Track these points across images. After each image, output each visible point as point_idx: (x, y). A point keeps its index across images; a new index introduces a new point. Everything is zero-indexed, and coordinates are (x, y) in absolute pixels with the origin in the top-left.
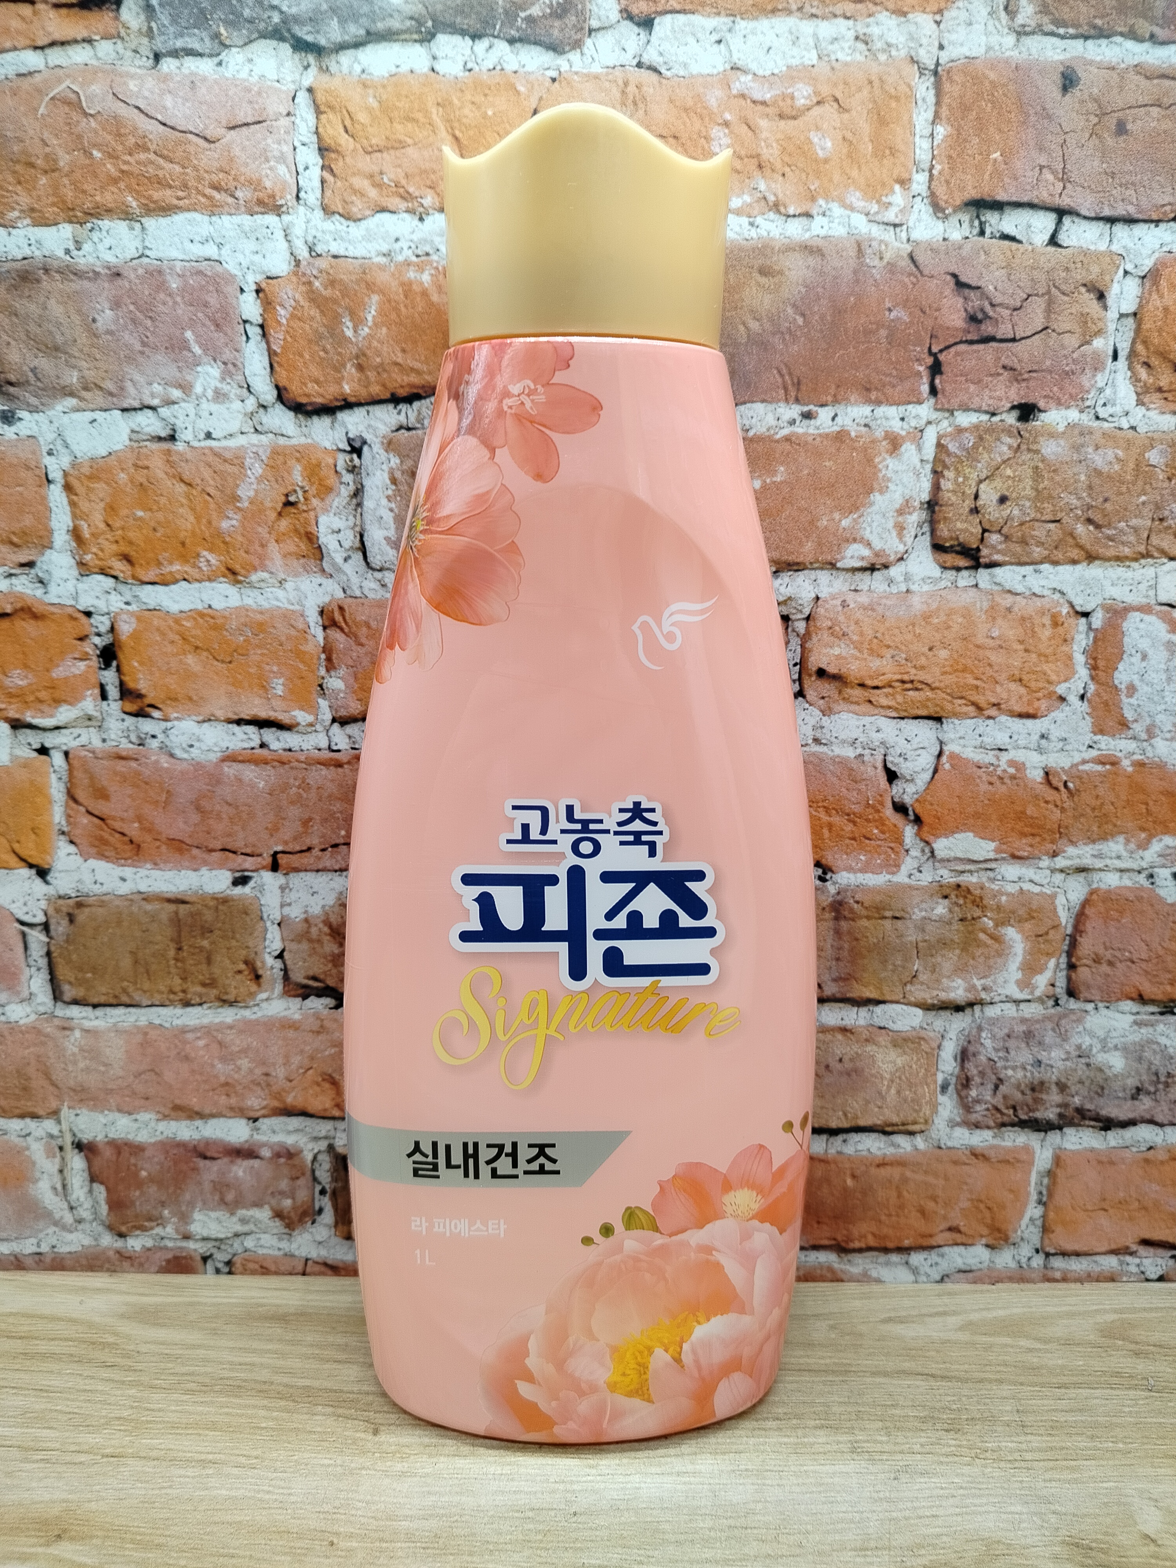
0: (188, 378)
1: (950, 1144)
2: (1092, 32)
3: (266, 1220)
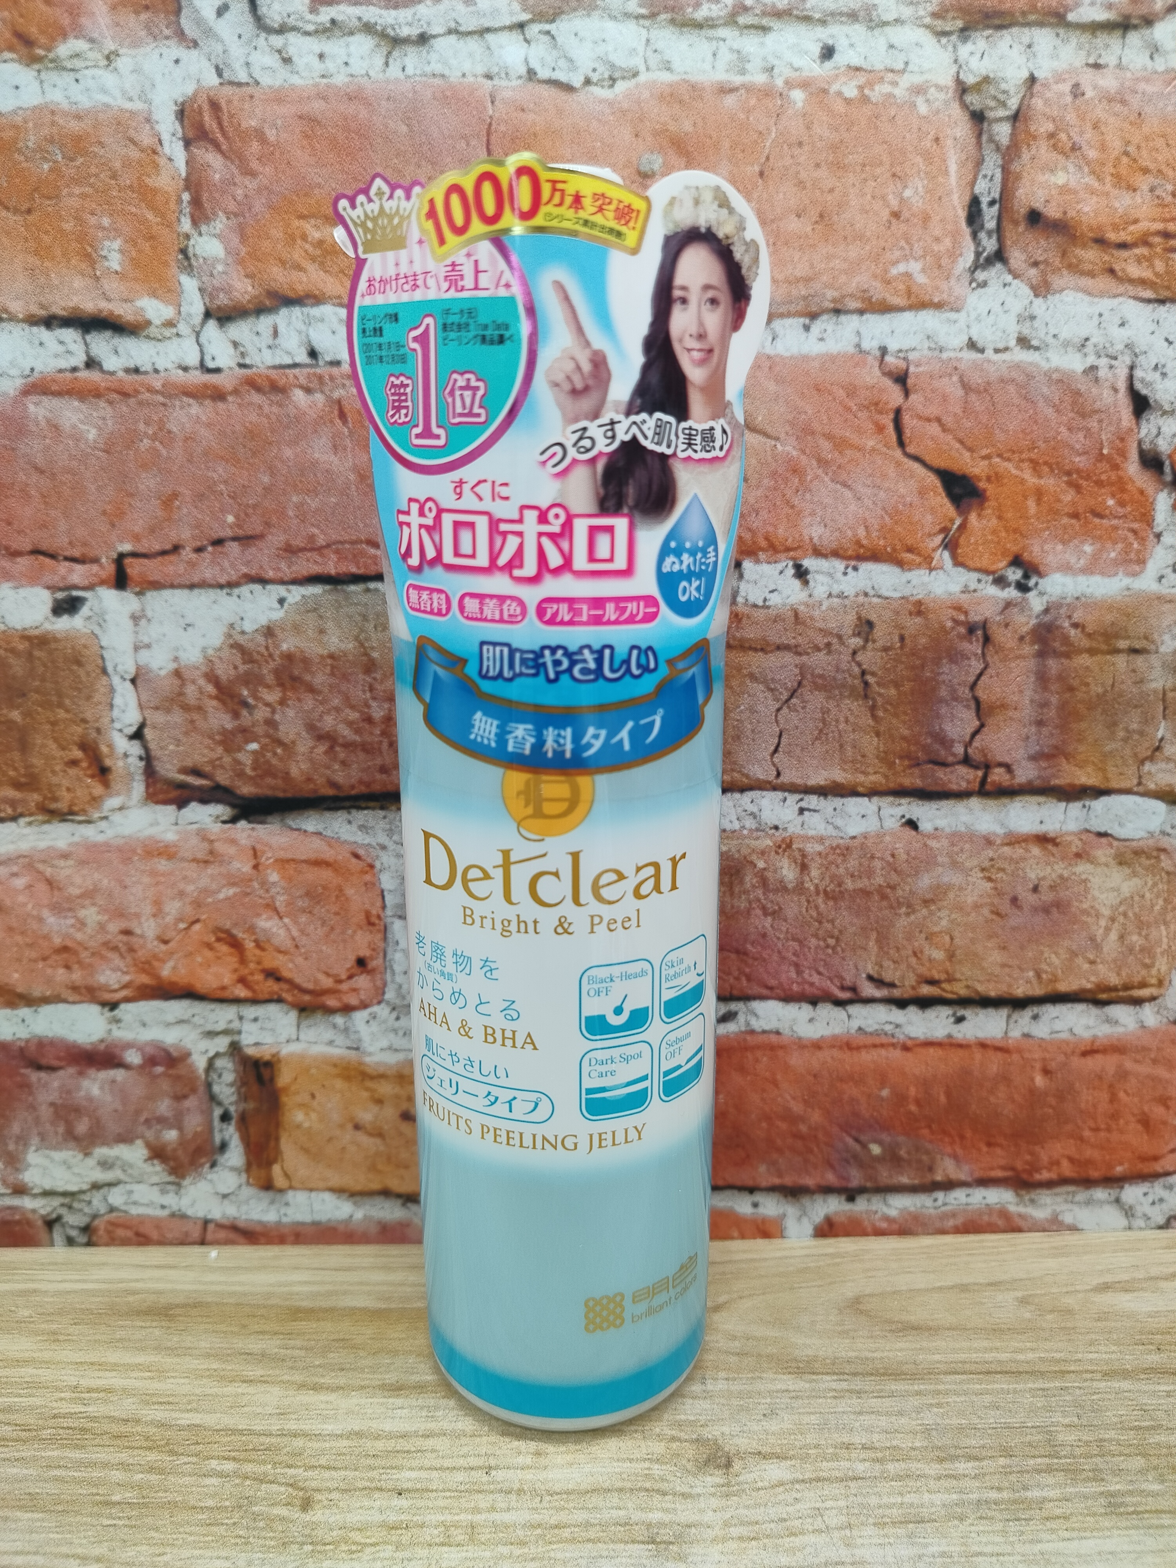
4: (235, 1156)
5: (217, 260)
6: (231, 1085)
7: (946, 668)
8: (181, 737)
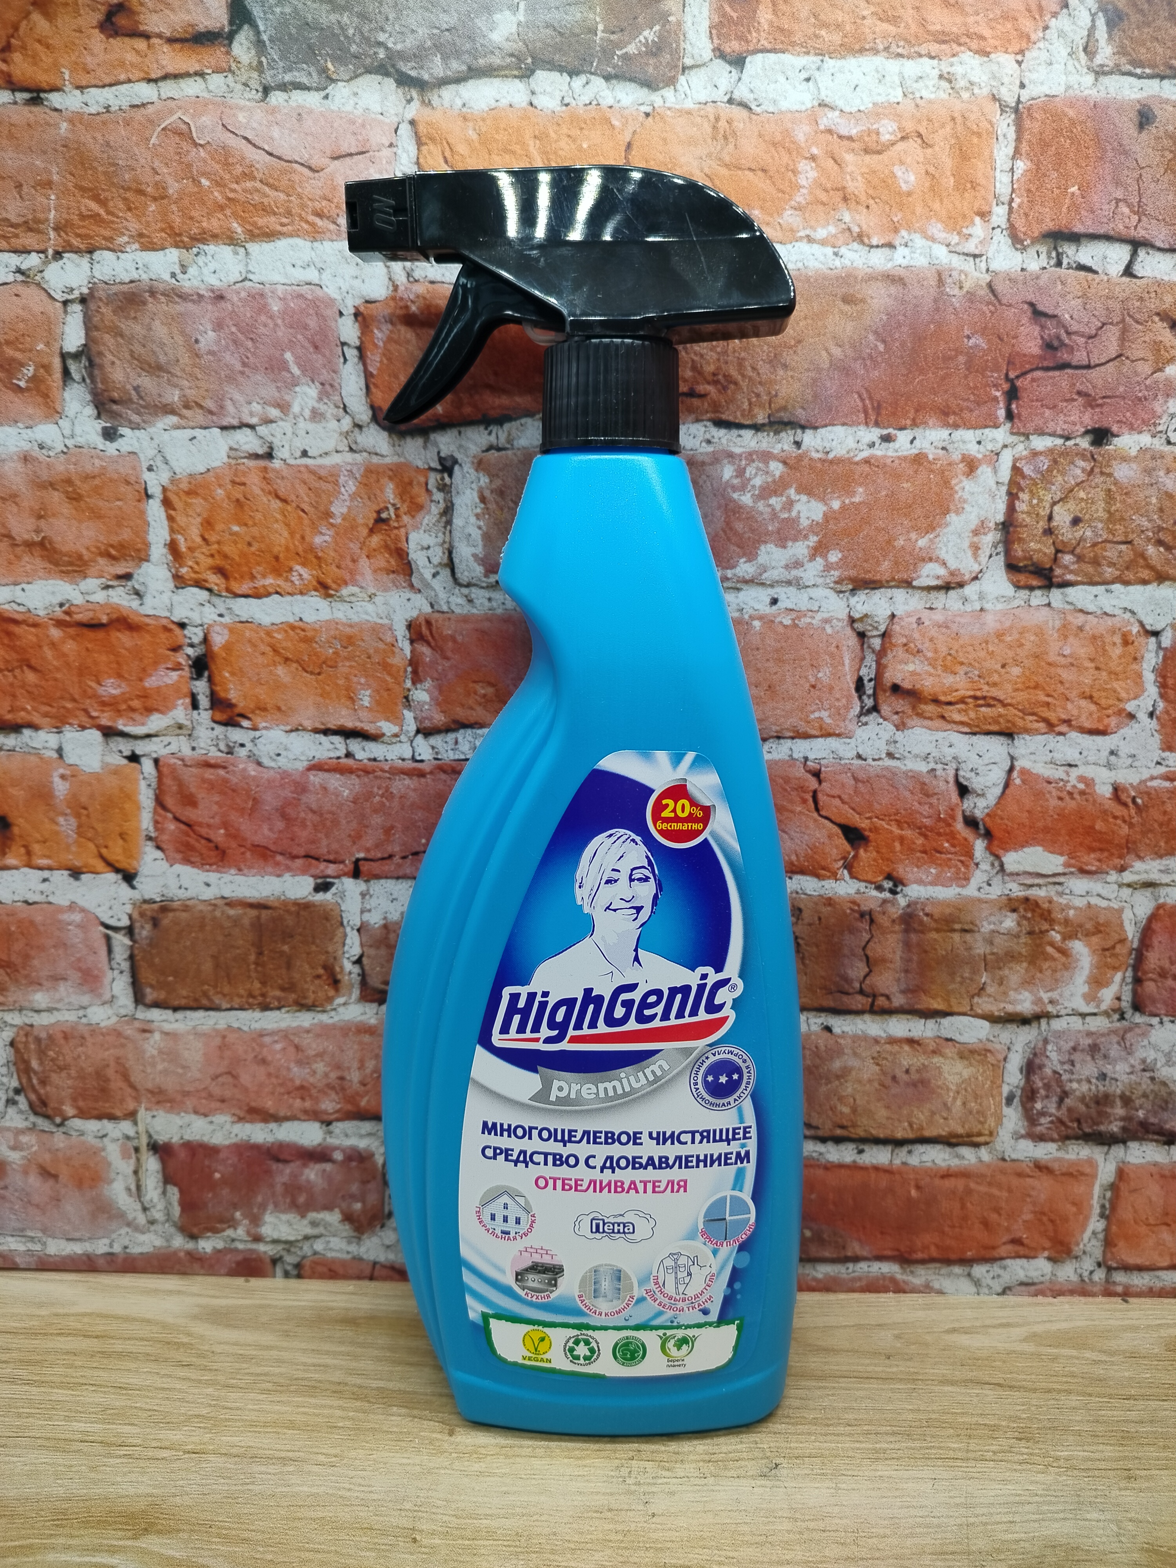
0: (287, 397)
1: (1014, 1156)
2: (1168, 72)
3: (336, 1224)
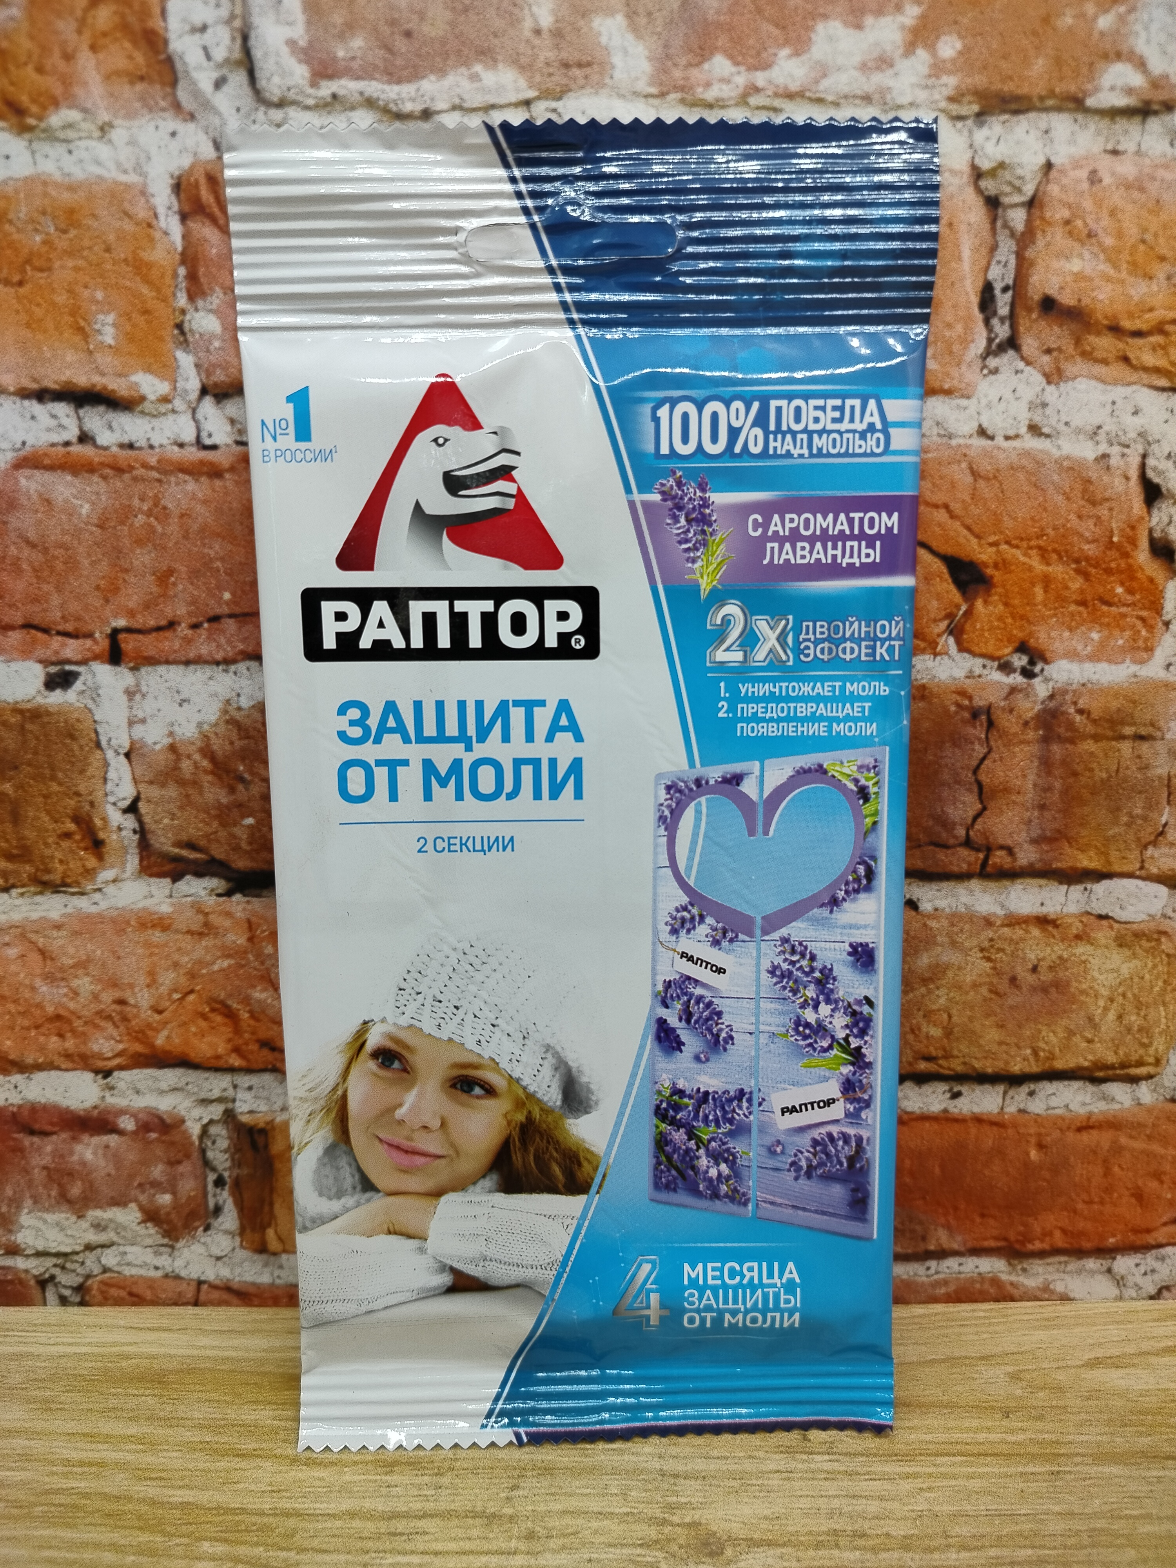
3: (134, 1226)
4: (229, 1219)
5: (213, 336)
6: (225, 1151)
7: (948, 750)
8: (175, 811)
